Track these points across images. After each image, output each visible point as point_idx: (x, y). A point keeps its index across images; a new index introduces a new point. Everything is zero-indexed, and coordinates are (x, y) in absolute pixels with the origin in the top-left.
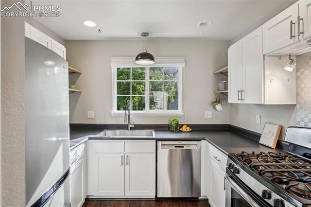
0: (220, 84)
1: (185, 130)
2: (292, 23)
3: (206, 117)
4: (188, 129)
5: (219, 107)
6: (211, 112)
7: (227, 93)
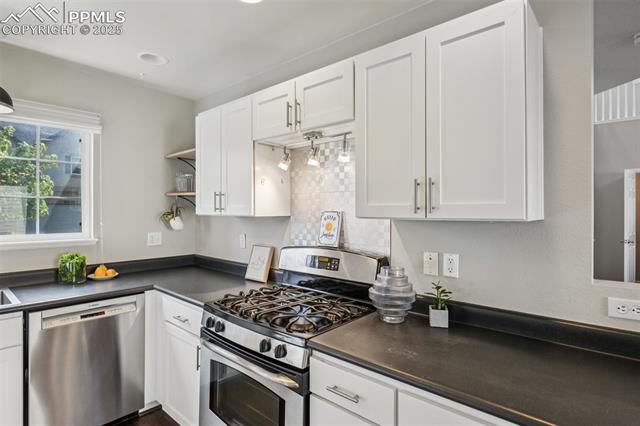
0: (179, 180)
1: (103, 277)
2: (289, 106)
3: (149, 244)
4: (111, 273)
5: (176, 223)
6: (160, 234)
7: (194, 196)
